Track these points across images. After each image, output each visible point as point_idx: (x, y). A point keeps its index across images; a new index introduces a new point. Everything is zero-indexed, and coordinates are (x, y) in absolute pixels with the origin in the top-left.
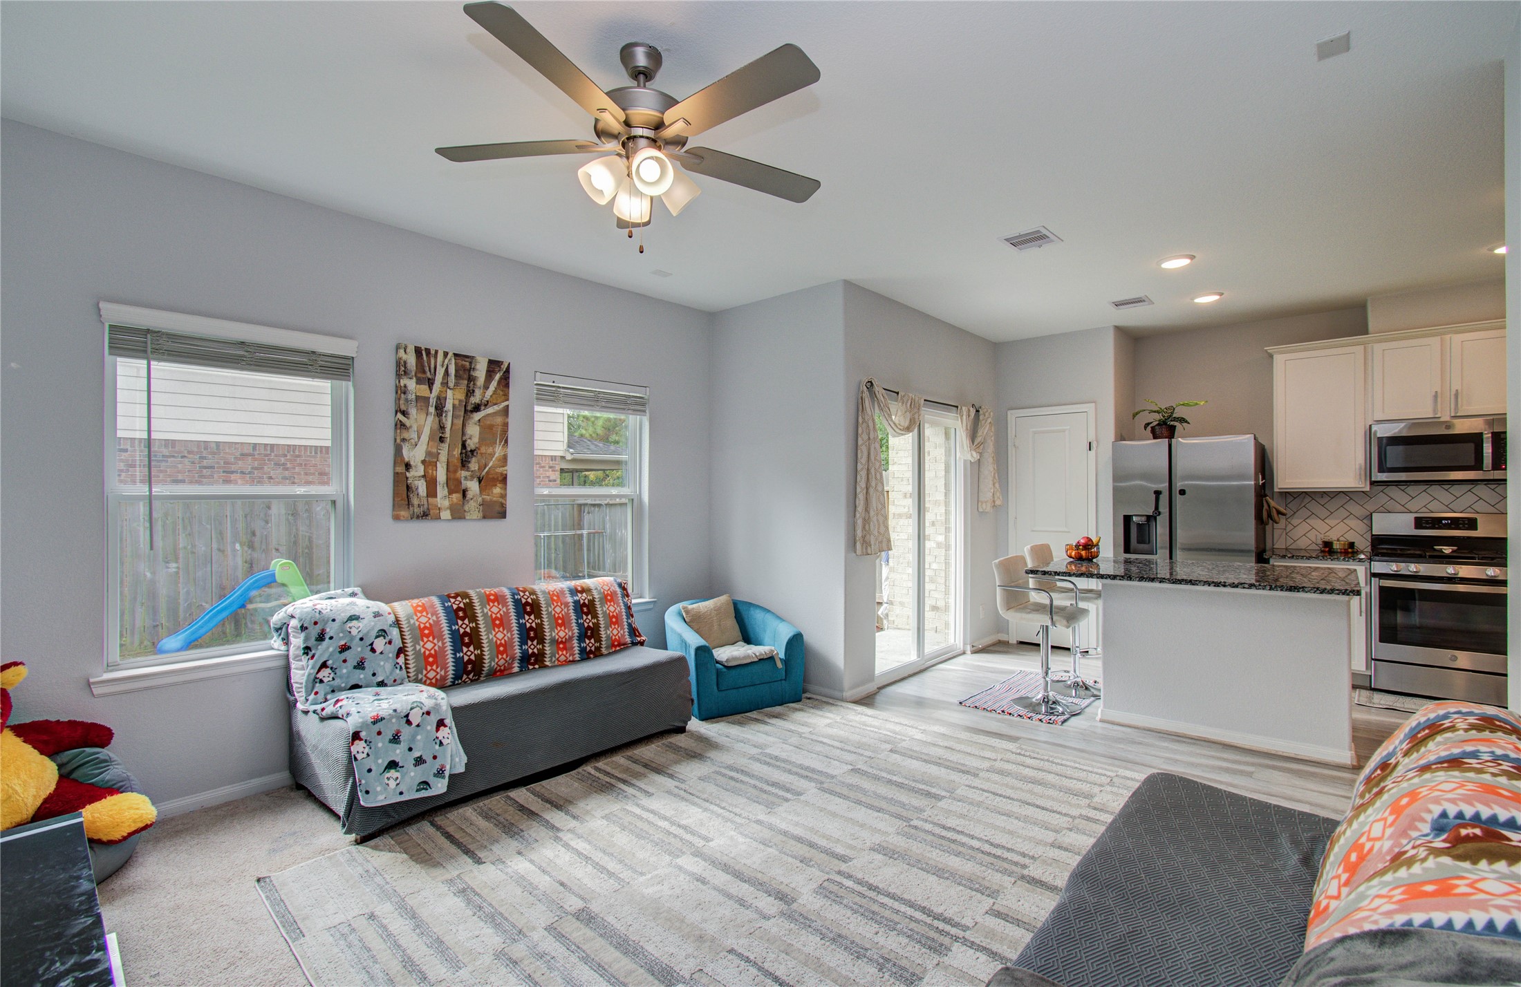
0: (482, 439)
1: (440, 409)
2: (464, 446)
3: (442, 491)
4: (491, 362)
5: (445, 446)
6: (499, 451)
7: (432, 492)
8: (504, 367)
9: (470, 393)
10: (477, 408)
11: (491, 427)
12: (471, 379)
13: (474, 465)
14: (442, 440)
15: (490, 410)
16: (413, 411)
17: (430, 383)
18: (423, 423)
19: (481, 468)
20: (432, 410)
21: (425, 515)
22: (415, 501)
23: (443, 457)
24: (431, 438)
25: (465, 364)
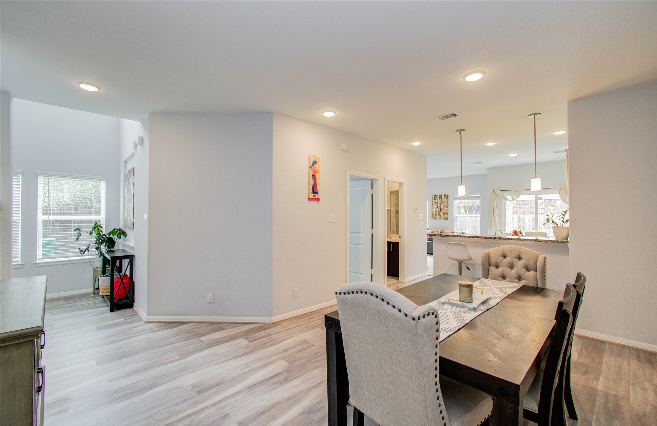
0: (443, 207)
1: (437, 203)
2: (441, 208)
3: (437, 215)
4: (445, 195)
5: (438, 209)
6: (446, 209)
7: (436, 216)
8: (447, 195)
9: (441, 200)
10: (443, 203)
11: (445, 205)
12: (442, 198)
13: (442, 211)
14: (437, 208)
15: (445, 203)
16: (433, 204)
17: (436, 200)
18: (435, 205)
19: (443, 212)
20: (436, 204)
21: (435, 219)
22: (434, 217)
23: (438, 210)
24: (436, 208)
25: (441, 196)
